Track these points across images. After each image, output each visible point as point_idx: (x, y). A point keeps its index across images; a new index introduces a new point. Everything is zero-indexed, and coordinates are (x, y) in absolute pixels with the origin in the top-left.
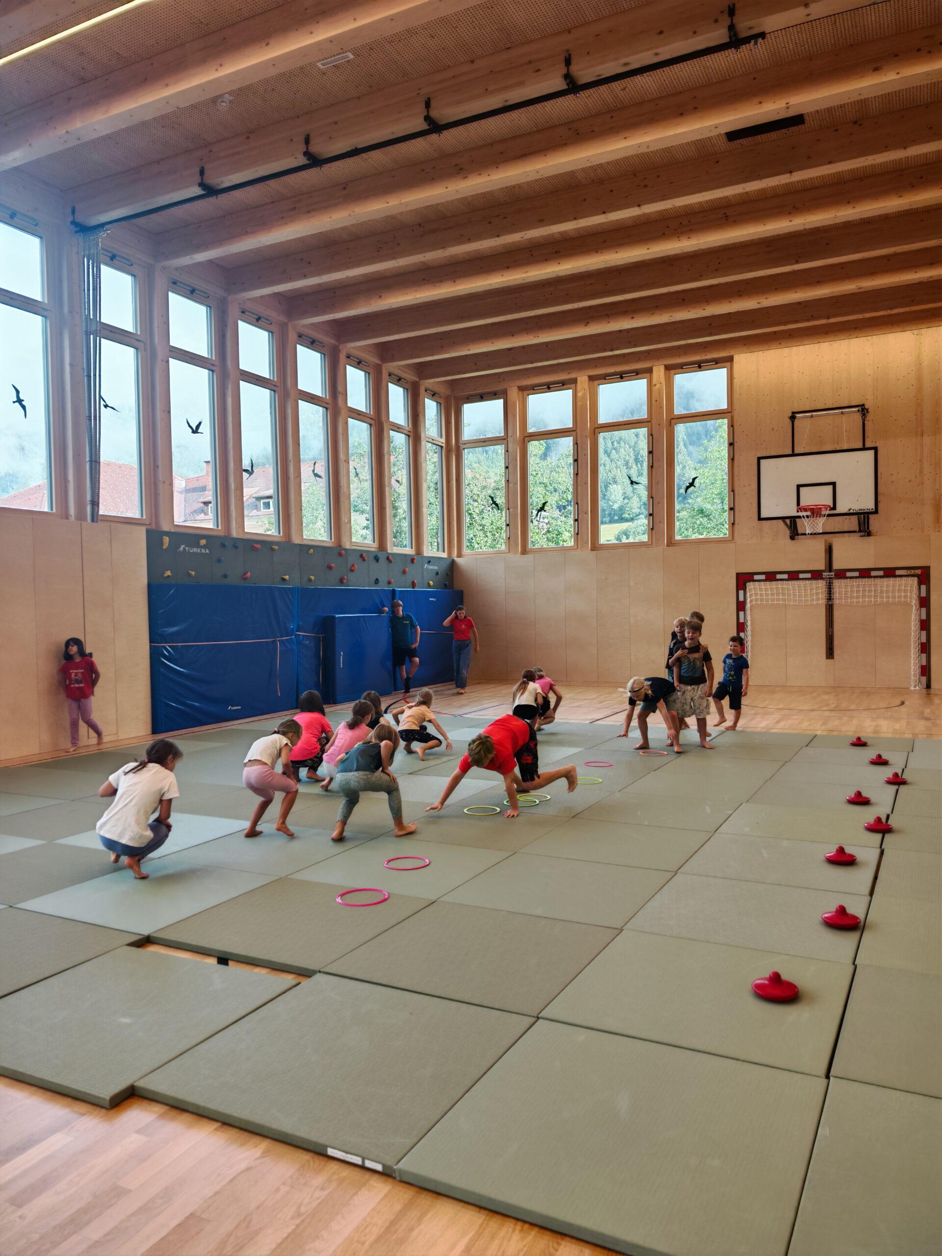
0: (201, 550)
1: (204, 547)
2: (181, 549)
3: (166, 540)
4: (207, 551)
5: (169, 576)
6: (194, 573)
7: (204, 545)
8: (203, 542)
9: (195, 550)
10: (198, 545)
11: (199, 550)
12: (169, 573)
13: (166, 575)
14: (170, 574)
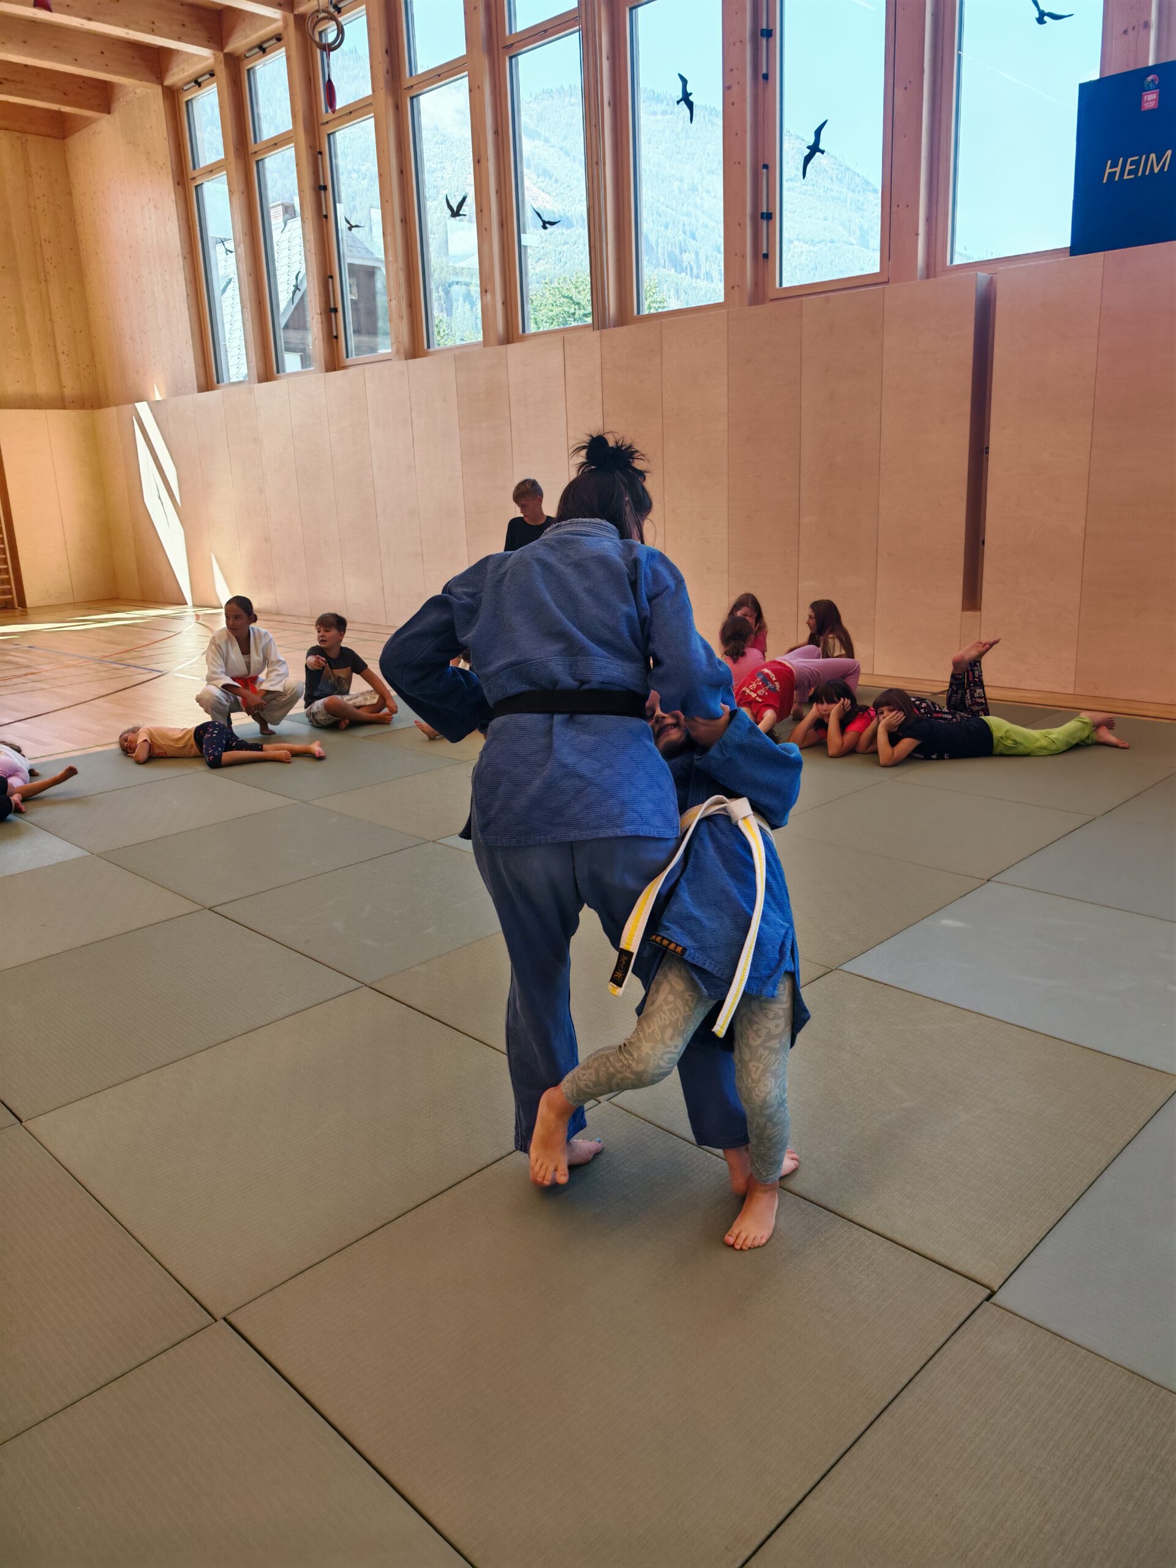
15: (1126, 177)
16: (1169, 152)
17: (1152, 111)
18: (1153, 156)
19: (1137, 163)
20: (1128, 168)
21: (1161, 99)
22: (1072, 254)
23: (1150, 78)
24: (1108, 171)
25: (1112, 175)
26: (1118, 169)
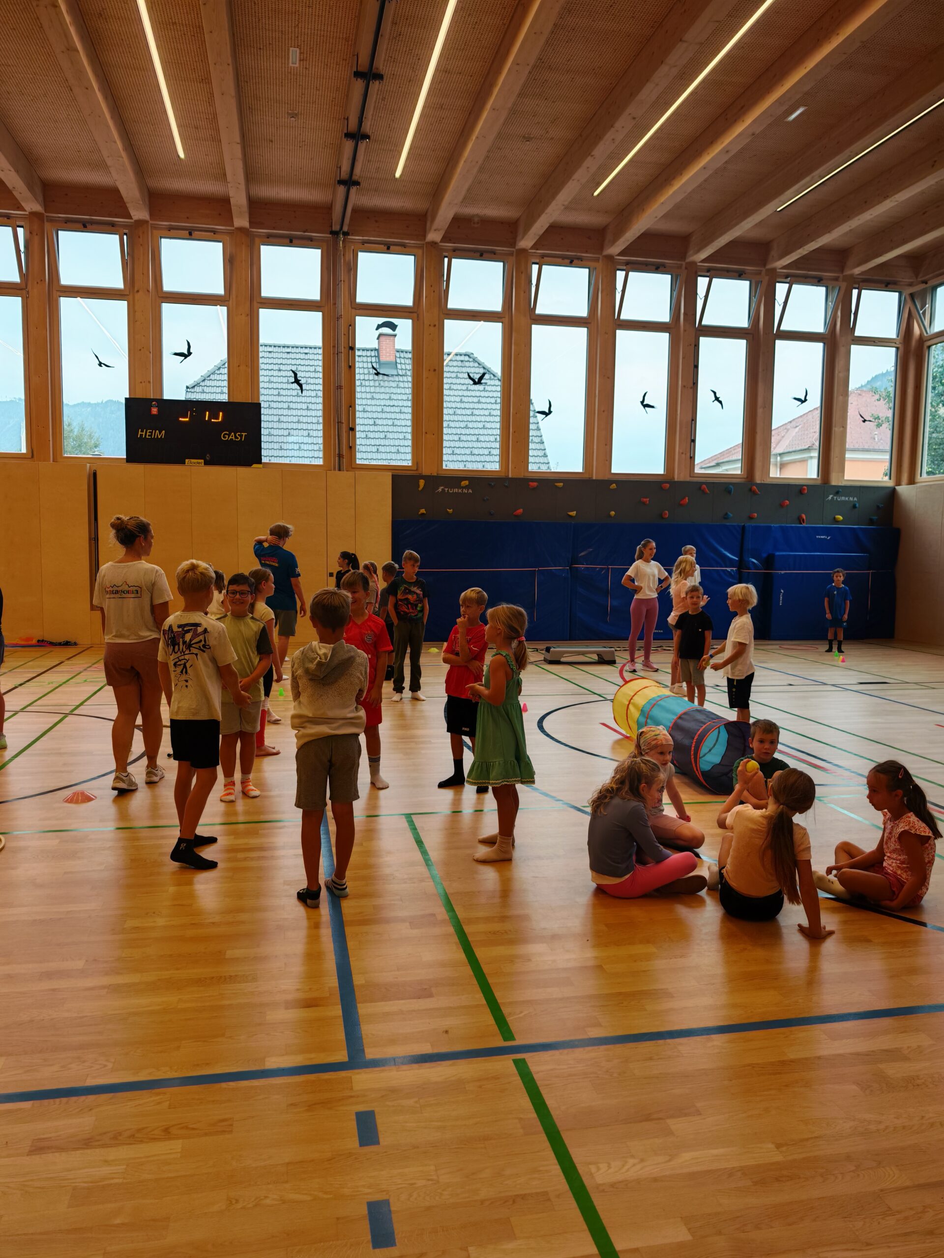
0: (462, 491)
1: (466, 487)
2: (440, 490)
3: (422, 483)
4: (470, 491)
5: (423, 514)
6: (452, 510)
7: (467, 486)
8: (465, 483)
9: (456, 490)
10: (459, 487)
11: (460, 491)
12: (423, 511)
13: (419, 513)
14: (425, 512)
15: (147, 437)
16: (164, 431)
17: (155, 415)
18: (157, 431)
19: (152, 433)
20: (148, 434)
21: (159, 411)
22: (127, 462)
23: (154, 403)
24: (140, 433)
25: (141, 435)
26: (144, 433)
